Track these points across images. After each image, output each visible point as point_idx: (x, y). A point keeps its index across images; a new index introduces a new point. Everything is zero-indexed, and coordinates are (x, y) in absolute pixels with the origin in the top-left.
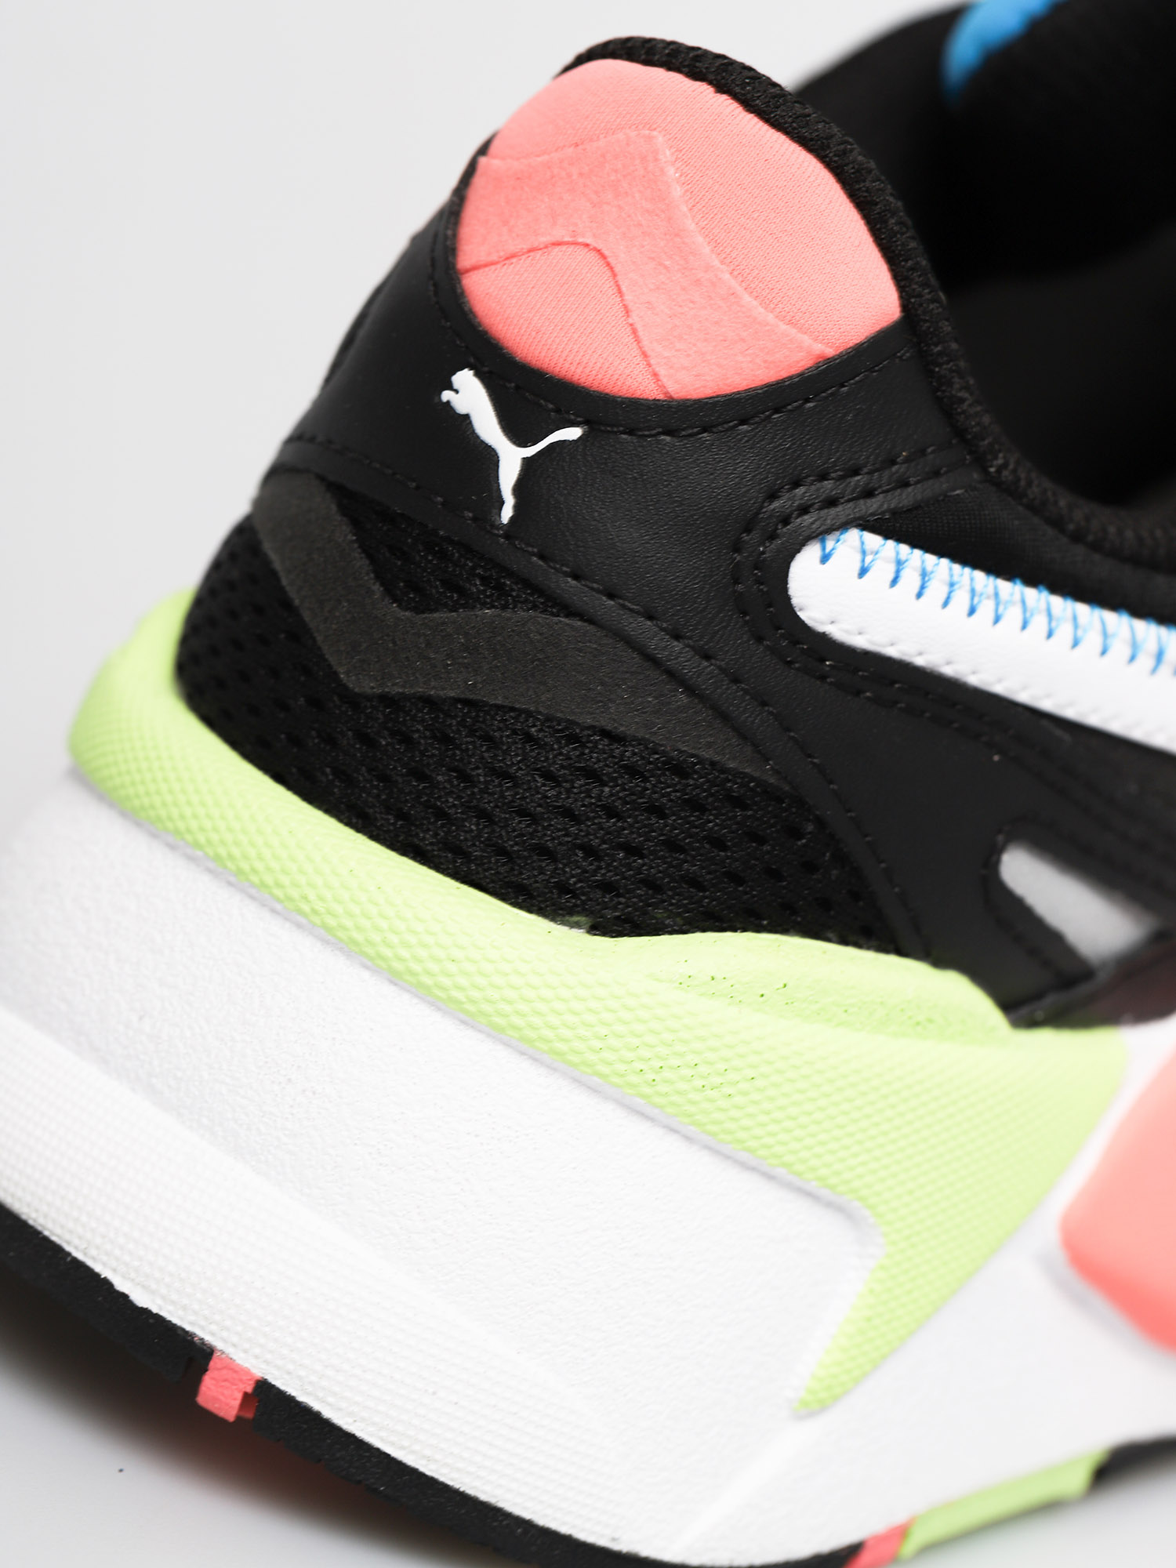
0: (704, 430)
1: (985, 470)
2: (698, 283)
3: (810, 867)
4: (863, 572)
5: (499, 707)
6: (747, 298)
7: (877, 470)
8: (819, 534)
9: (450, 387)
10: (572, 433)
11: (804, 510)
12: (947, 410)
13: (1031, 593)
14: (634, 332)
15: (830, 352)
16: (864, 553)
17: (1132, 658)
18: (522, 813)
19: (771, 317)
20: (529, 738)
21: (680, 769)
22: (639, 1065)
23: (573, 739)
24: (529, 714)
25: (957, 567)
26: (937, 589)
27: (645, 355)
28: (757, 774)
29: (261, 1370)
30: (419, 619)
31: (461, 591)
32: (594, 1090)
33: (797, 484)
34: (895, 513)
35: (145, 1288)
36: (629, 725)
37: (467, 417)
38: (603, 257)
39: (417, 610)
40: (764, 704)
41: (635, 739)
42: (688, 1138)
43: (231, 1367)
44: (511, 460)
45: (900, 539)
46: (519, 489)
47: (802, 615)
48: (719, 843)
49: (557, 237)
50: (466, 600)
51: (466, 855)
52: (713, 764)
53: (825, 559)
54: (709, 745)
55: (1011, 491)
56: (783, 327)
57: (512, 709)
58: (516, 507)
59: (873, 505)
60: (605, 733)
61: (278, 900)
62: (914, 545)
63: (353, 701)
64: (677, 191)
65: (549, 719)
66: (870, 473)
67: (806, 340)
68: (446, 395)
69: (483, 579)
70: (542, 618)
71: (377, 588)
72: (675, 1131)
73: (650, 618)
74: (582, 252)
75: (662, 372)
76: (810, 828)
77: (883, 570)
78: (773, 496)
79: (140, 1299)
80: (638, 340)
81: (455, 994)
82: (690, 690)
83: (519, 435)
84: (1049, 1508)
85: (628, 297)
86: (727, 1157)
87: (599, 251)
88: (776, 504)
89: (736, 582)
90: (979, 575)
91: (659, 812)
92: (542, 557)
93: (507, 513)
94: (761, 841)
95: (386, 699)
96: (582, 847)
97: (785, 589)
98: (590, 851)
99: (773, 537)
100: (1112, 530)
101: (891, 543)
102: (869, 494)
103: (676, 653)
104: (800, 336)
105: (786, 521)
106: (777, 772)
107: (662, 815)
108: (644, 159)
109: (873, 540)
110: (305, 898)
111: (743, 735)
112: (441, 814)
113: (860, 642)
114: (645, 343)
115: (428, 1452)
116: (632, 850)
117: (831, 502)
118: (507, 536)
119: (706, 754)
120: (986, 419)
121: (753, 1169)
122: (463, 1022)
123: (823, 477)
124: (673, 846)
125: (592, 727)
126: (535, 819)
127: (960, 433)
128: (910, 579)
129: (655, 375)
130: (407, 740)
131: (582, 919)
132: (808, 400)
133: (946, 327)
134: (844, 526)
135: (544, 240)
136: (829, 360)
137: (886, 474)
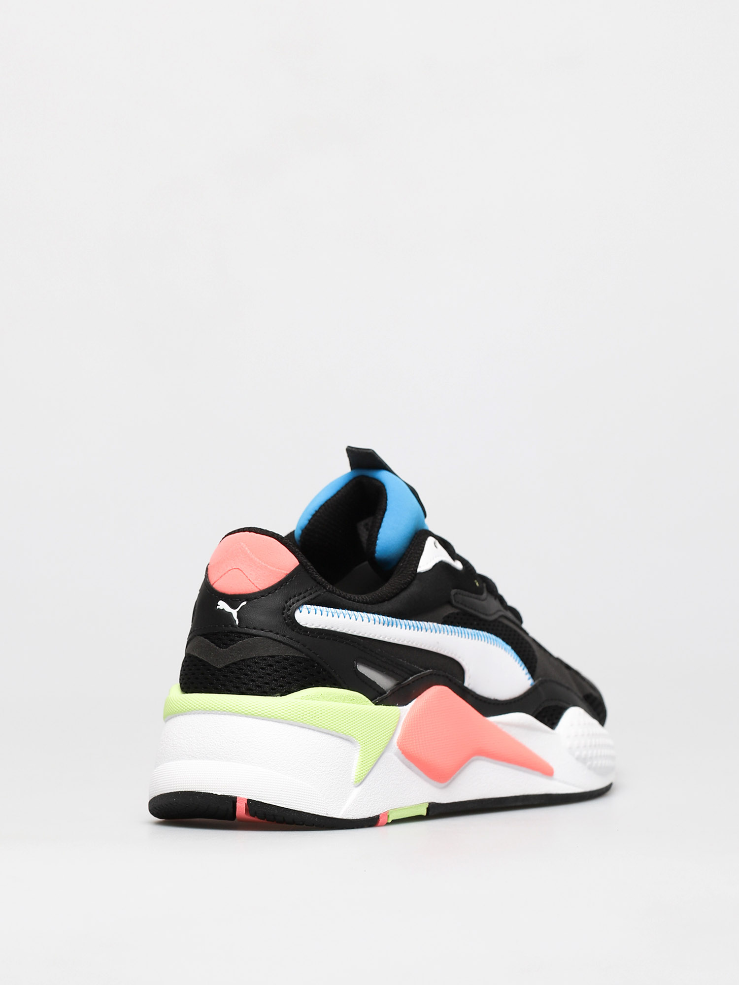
0: (269, 594)
1: (326, 589)
2: (258, 567)
3: (319, 673)
4: (309, 613)
5: (249, 659)
6: (269, 567)
7: (305, 592)
8: (298, 608)
9: (218, 605)
10: (244, 603)
11: (293, 603)
12: (315, 579)
13: (344, 611)
14: (250, 580)
15: (288, 573)
16: (308, 609)
17: (369, 621)
18: (260, 677)
19: (275, 569)
20: (256, 663)
21: (286, 659)
22: (299, 716)
23: (265, 660)
24: (254, 658)
25: (327, 608)
26: (325, 613)
27: (253, 584)
28: (302, 656)
29: (247, 798)
30: (227, 649)
31: (233, 640)
32: (292, 725)
33: (290, 599)
34: (311, 600)
35: (219, 791)
36: (275, 653)
37: (223, 609)
38: (239, 569)
39: (226, 648)
40: (299, 642)
41: (276, 656)
42: (314, 730)
43: (241, 799)
44: (234, 613)
45: (314, 605)
46: (238, 617)
47: (301, 624)
48: (299, 671)
49: (228, 569)
50: (236, 642)
51: (252, 690)
52: (293, 656)
53: (301, 612)
54: (291, 653)
55: (332, 592)
56: (277, 570)
57: (251, 658)
58: (239, 621)
59: (306, 599)
60: (270, 657)
61: (219, 711)
62: (317, 606)
63: (220, 670)
64: (249, 552)
65: (258, 657)
66: (304, 593)
67: (283, 571)
68: (218, 607)
69: (237, 637)
70: (251, 639)
71: (218, 648)
72: (310, 729)
73: (271, 632)
74: (234, 570)
75: (257, 585)
76: (316, 665)
77: (312, 612)
78: (286, 602)
79: (219, 794)
80: (251, 581)
81: (259, 713)
82: (284, 643)
83: (234, 608)
84: (418, 818)
85: (246, 574)
86: (322, 732)
87: (237, 568)
88: (288, 604)
89: (285, 620)
90: (332, 609)
91: (286, 668)
92: (247, 628)
93: (237, 623)
94: (306, 678)
95: (226, 667)
96: (273, 680)
97: (295, 619)
98: (275, 680)
99: (289, 610)
100: (356, 597)
101: (312, 606)
102: (305, 597)
103: (279, 637)
104: (282, 571)
105: (291, 606)
106: (305, 655)
107: (286, 669)
108: (240, 548)
109: (309, 606)
110: (224, 708)
111: (296, 649)
112: (244, 684)
113: (313, 627)
114: (252, 581)
115: (284, 803)
116: (284, 677)
117: (298, 601)
118: (239, 627)
119: (291, 655)
120: (323, 580)
121: (328, 734)
122: (263, 719)
123: (295, 596)
124: (290, 674)
125: (267, 656)
126: (262, 678)
127: (318, 583)
128: (319, 612)
129: (256, 587)
130: (233, 672)
131: (278, 694)
132: (287, 582)
133: (309, 564)
134: (303, 605)
135: (227, 571)
136: (288, 574)
137: (307, 593)
